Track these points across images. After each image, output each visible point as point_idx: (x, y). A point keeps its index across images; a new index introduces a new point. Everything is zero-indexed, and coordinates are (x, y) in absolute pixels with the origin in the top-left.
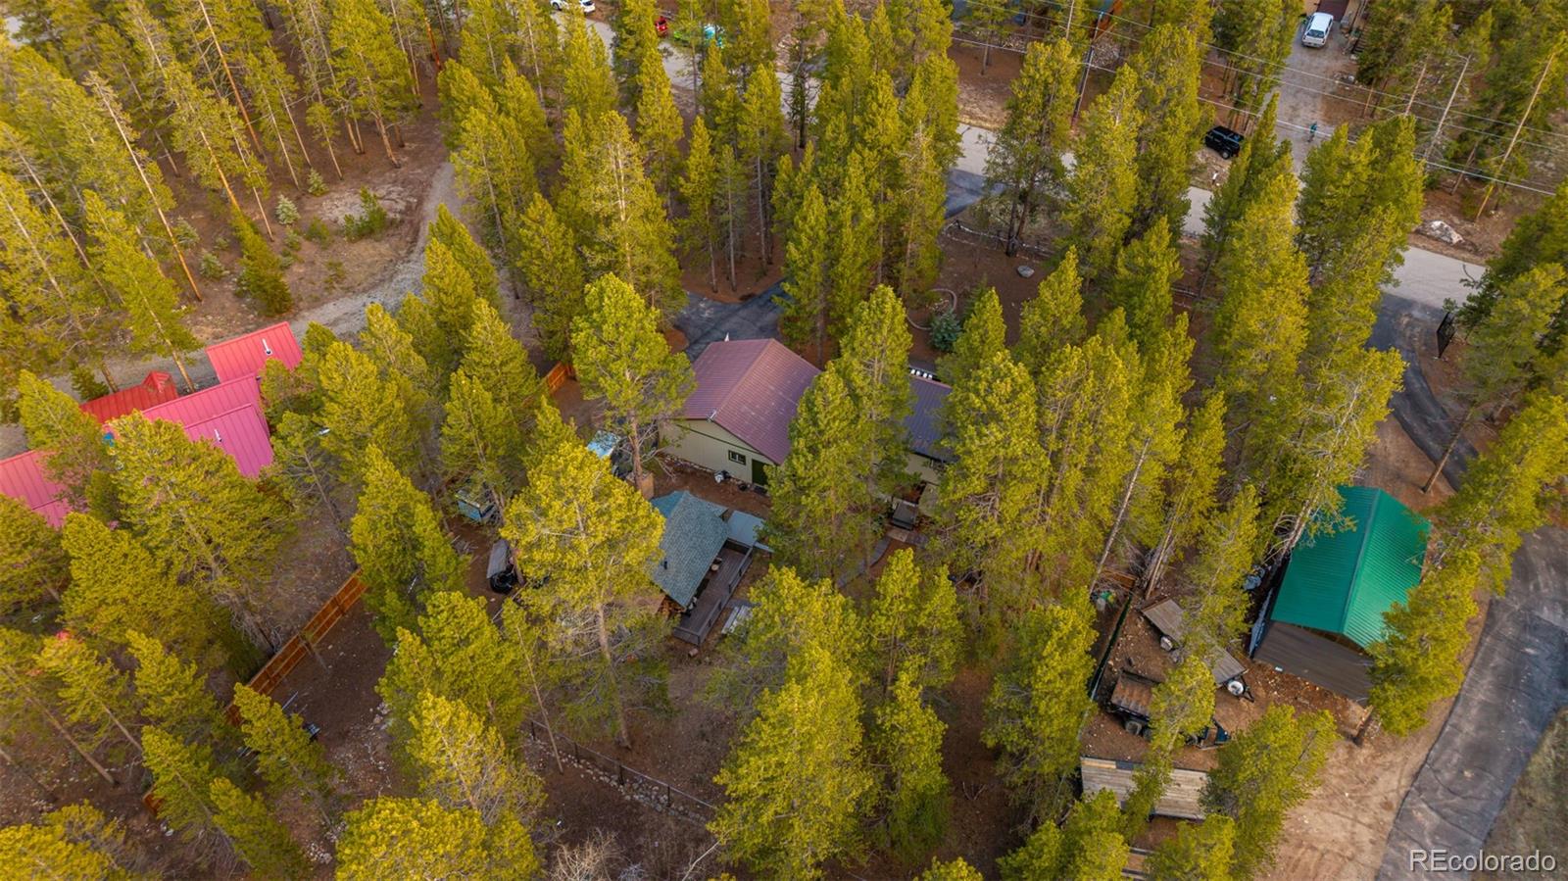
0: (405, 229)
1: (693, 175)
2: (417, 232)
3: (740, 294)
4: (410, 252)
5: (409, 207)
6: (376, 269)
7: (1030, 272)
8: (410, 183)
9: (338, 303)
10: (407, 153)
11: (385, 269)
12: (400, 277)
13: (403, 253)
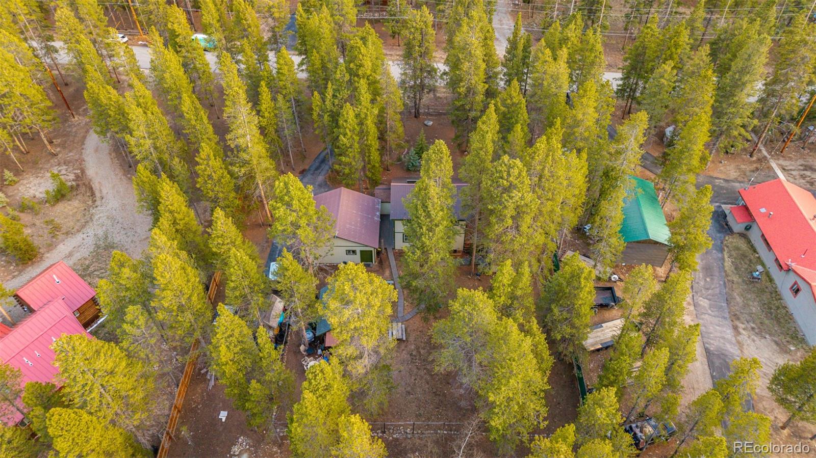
0: (83, 189)
1: (266, 114)
2: (91, 189)
3: (298, 171)
4: (94, 201)
5: (77, 177)
6: (79, 216)
7: (431, 123)
8: (69, 162)
9: (65, 242)
10: (57, 146)
11: (84, 215)
12: (97, 217)
13: (90, 203)
